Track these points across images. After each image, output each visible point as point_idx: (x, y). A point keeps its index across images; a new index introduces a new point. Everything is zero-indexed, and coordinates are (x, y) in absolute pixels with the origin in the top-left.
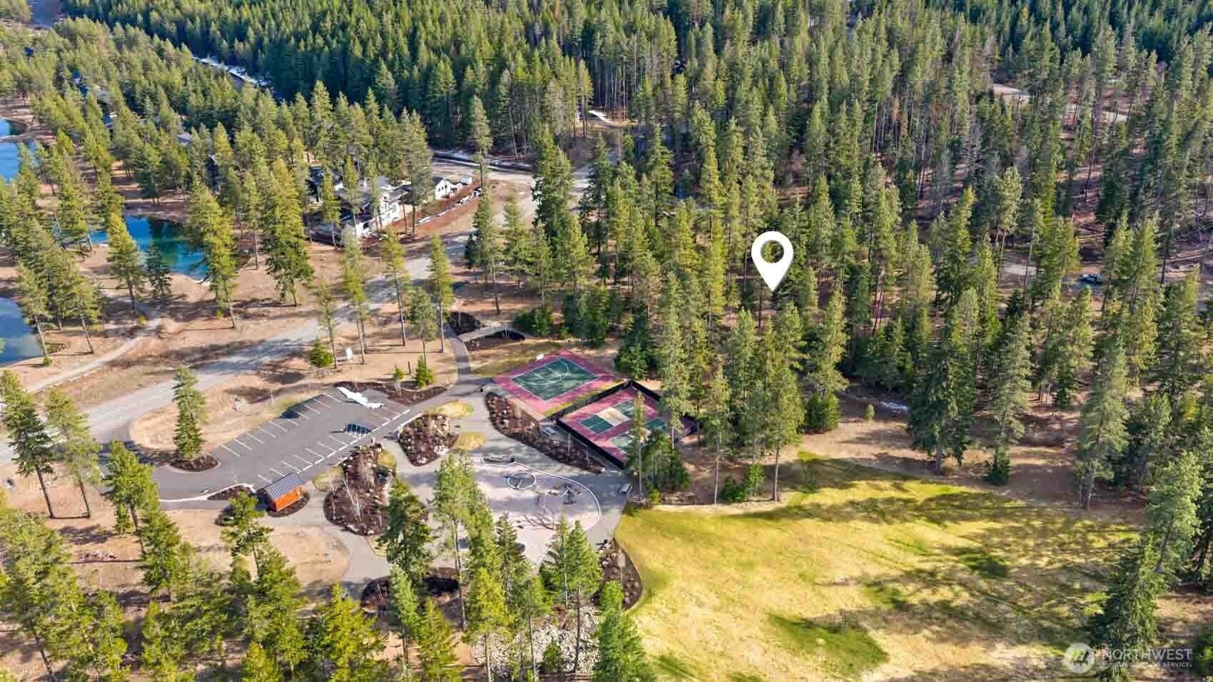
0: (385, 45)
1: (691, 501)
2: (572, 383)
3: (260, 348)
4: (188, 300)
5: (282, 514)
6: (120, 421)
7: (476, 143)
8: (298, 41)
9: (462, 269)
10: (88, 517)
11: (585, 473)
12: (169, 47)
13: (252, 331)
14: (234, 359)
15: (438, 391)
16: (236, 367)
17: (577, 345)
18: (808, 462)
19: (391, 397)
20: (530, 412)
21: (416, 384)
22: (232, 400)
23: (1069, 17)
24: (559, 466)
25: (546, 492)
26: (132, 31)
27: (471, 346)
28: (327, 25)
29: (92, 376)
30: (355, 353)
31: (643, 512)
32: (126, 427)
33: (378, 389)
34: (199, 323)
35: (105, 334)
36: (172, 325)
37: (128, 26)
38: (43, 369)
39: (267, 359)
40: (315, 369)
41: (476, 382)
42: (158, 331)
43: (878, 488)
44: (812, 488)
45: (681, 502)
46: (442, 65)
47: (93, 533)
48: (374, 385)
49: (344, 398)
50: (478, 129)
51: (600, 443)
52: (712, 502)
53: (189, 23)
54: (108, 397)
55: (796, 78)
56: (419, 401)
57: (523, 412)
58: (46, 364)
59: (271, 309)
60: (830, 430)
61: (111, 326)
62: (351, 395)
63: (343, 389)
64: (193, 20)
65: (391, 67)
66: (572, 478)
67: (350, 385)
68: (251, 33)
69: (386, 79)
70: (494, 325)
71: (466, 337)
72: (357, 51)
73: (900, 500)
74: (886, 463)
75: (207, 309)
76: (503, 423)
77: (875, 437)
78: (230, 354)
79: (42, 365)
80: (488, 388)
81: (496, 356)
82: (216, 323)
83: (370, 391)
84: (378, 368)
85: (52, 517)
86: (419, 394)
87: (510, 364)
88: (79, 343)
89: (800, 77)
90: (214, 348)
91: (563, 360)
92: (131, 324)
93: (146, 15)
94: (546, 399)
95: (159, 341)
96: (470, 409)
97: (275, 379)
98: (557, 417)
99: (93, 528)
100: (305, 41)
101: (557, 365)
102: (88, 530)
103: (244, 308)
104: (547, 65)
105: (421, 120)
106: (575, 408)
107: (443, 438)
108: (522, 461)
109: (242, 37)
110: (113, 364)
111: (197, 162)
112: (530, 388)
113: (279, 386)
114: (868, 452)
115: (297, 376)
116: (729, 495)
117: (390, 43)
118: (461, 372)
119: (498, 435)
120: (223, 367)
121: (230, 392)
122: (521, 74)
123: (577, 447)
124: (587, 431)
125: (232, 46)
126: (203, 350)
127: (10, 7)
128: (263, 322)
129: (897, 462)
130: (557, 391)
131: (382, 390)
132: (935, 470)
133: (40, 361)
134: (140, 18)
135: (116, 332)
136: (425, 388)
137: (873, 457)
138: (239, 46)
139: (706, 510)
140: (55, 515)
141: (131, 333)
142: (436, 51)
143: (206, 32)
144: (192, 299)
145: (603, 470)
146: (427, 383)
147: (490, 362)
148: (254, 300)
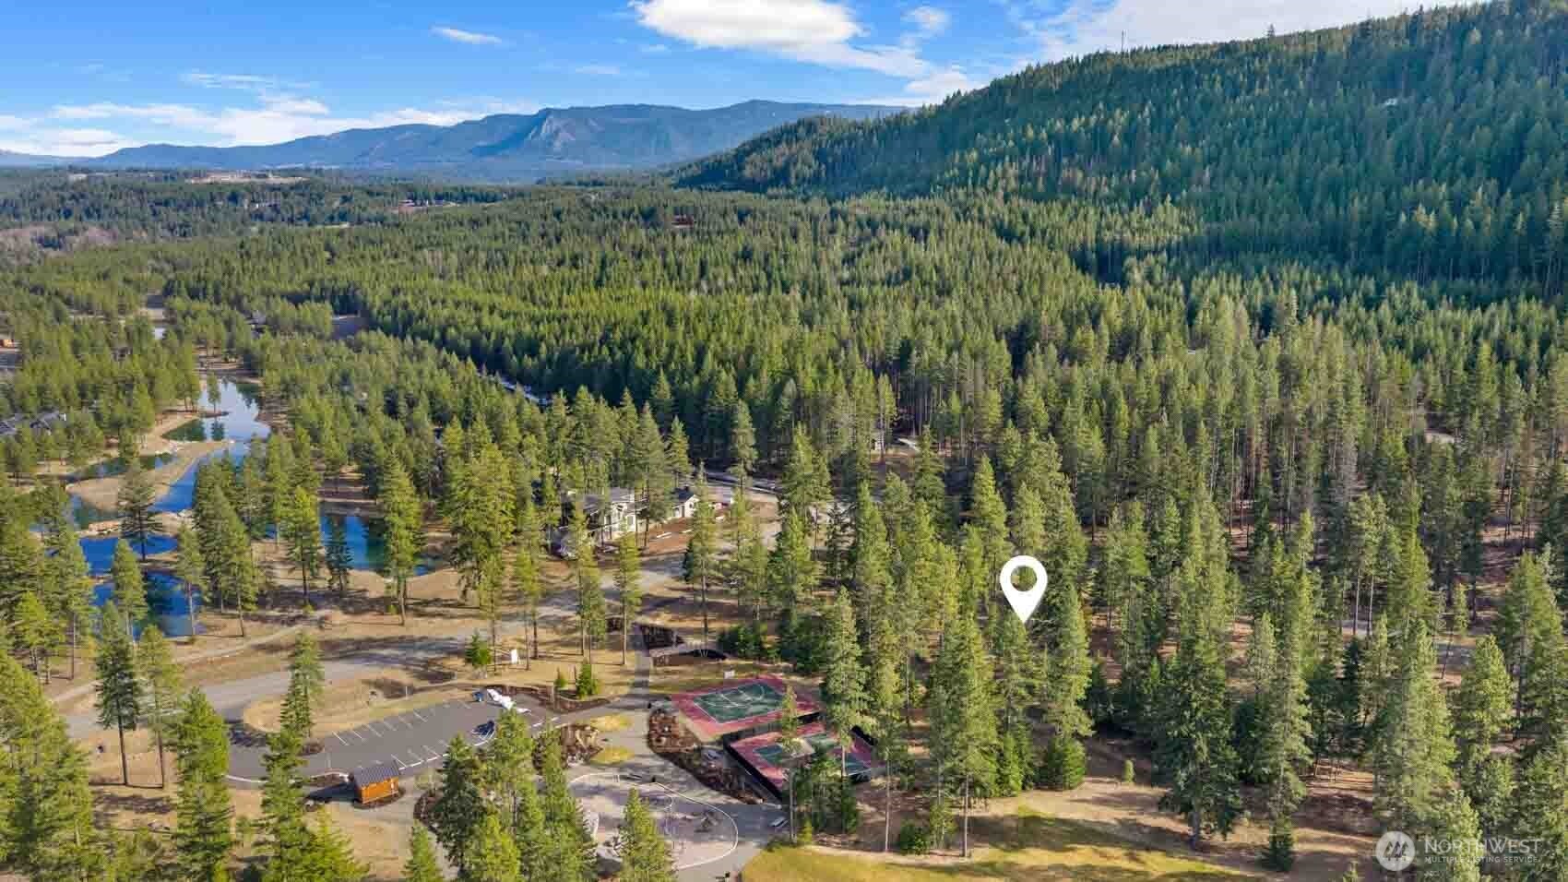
0: (670, 355)
1: (856, 845)
2: (760, 708)
3: (418, 644)
4: (368, 595)
5: (369, 806)
6: (240, 700)
7: (737, 453)
8: (583, 351)
9: (682, 584)
10: (161, 788)
11: (735, 801)
12: (454, 359)
13: (419, 627)
14: (385, 652)
15: (599, 703)
16: (385, 660)
17: (786, 671)
18: (1025, 818)
19: (543, 703)
20: (698, 734)
21: (578, 692)
22: (369, 692)
23: (1545, 357)
24: (705, 790)
25: (679, 816)
26: (422, 343)
27: (657, 662)
28: (618, 335)
29: (233, 658)
30: (522, 657)
31: (789, 850)
32: (242, 707)
33: (532, 695)
34: (368, 617)
35: (264, 620)
36: (338, 617)
37: (418, 339)
38: (186, 647)
39: (420, 655)
40: (469, 667)
41: (647, 697)
42: (321, 622)
43: (1103, 855)
44: (1019, 845)
45: (843, 846)
46: (724, 374)
47: (159, 804)
48: (529, 691)
49: (489, 701)
50: (741, 438)
51: (766, 773)
52: (881, 850)
53: (484, 339)
54: (238, 677)
55: (1144, 402)
56: (570, 711)
57: (687, 731)
58: (191, 642)
59: (451, 610)
60: (1071, 788)
61: (275, 613)
62: (497, 697)
63: (492, 692)
64: (488, 338)
65: (671, 379)
66: (717, 805)
67: (501, 689)
68: (543, 348)
69: (664, 389)
70: (694, 642)
71: (656, 653)
72: (640, 361)
73: (1128, 871)
74: (1131, 830)
75: (382, 605)
76: (659, 741)
77: (1127, 800)
78: (384, 647)
79: (186, 643)
80: (659, 704)
81: (680, 672)
82: (387, 619)
83: (523, 696)
84: (543, 675)
85: (125, 784)
86: (577, 704)
87: (696, 682)
88: (234, 625)
89: (1149, 400)
90: (371, 642)
91: (761, 684)
92: (295, 612)
93: (443, 332)
94: (721, 720)
95: (317, 631)
96: (627, 724)
97: (423, 676)
98: (726, 741)
99: (161, 799)
100: (590, 352)
101: (751, 688)
102: (154, 801)
103: (420, 608)
104: (841, 378)
105: (684, 429)
106: (752, 732)
107: (582, 750)
108: (664, 781)
109: (533, 352)
110: (261, 647)
111: (424, 456)
112: (706, 707)
113: (426, 684)
114: (1110, 816)
115: (449, 676)
116: (905, 843)
117: (677, 354)
118: (636, 685)
119: (648, 751)
120: (369, 658)
121: (368, 683)
122: (809, 385)
123: (737, 773)
124: (757, 760)
125: (520, 360)
126: (359, 642)
127: (313, 324)
128: (438, 620)
129: (1146, 830)
130: (738, 714)
131: (536, 696)
132: (1194, 845)
133: (185, 639)
134: (437, 335)
135: (277, 620)
136: (585, 698)
137: (1113, 822)
138: (529, 362)
139: (871, 857)
140: (129, 782)
141: (292, 621)
142: (722, 362)
143: (498, 350)
144: (372, 594)
145: (760, 801)
146: (590, 693)
147: (669, 678)
148: (437, 600)
